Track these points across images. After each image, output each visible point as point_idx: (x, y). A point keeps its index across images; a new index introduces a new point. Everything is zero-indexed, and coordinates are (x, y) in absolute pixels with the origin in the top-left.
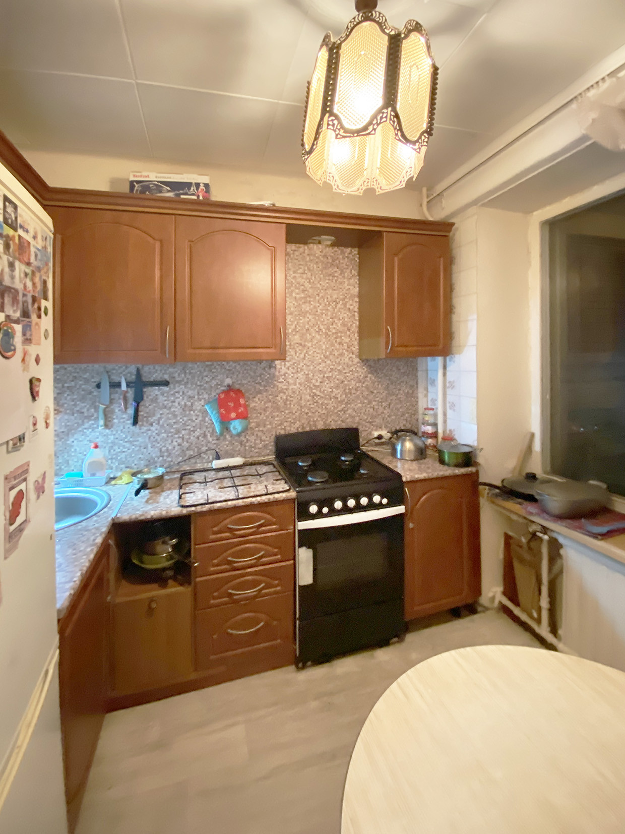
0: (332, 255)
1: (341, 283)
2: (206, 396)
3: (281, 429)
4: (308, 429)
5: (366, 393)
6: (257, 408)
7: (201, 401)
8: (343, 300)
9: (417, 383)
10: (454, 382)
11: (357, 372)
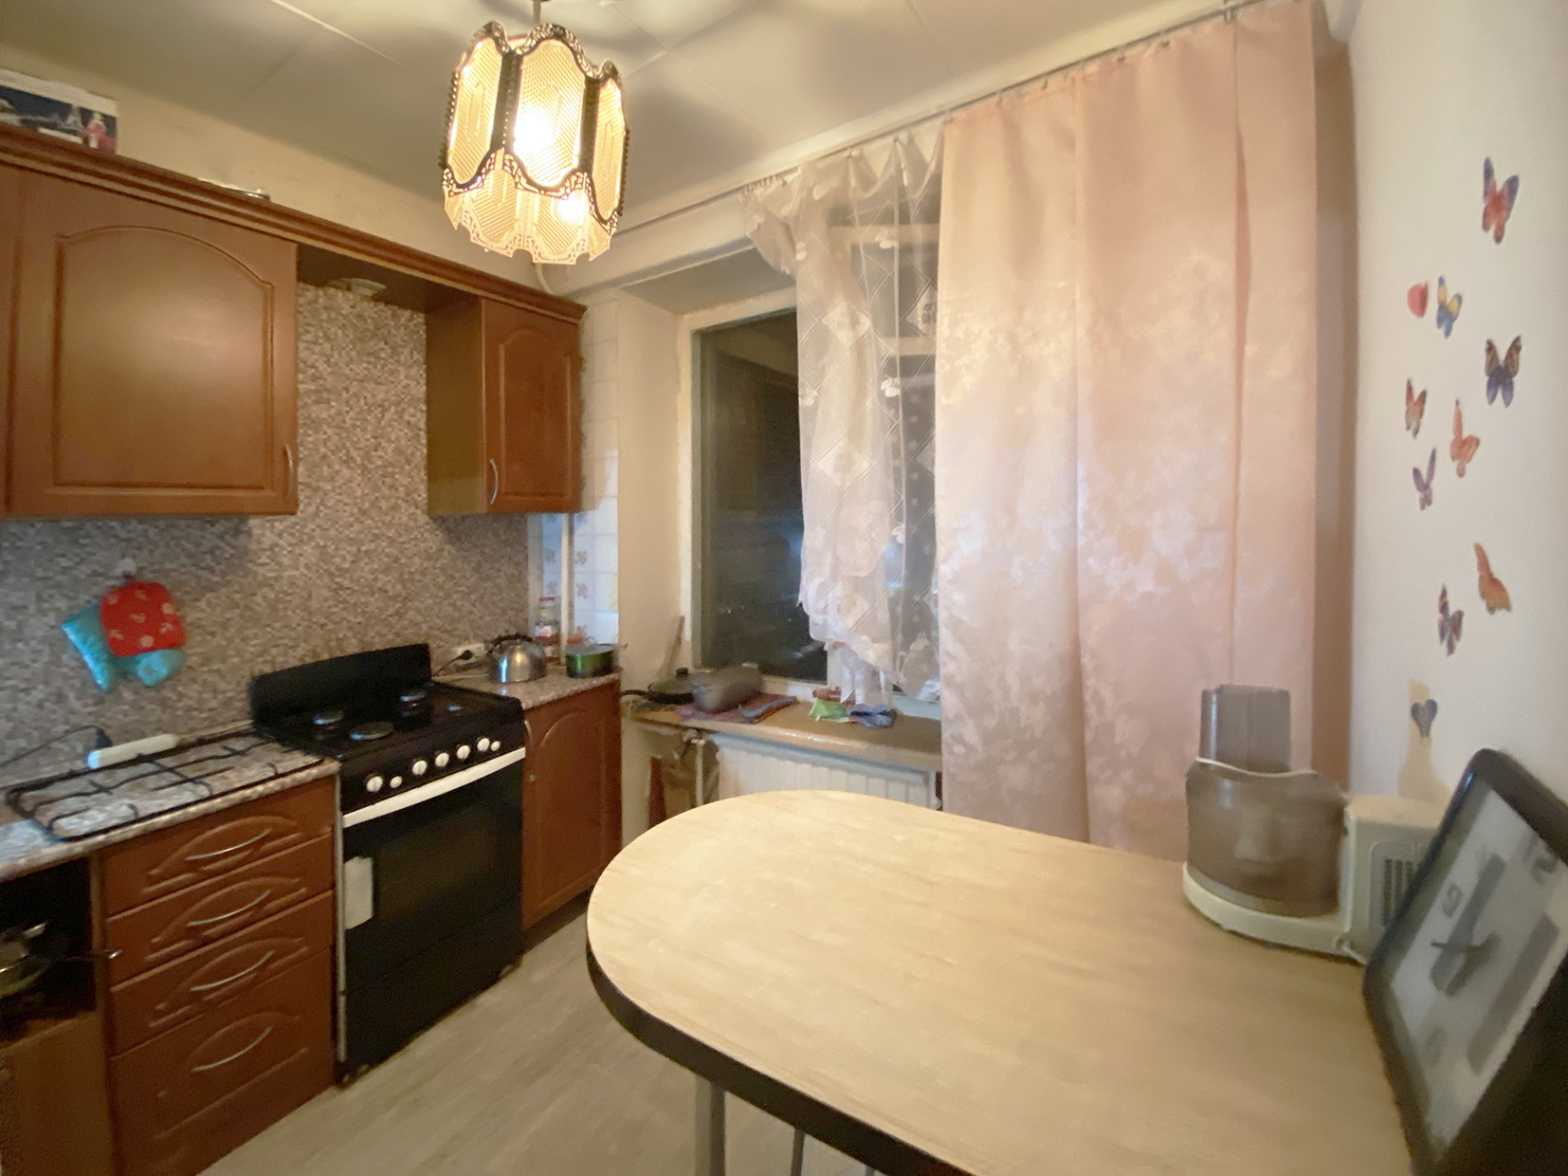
0: (376, 316)
1: (392, 373)
2: (62, 604)
3: (264, 662)
4: (325, 656)
5: (441, 579)
6: (204, 623)
7: (46, 615)
8: (398, 404)
9: (527, 558)
10: (585, 553)
11: (425, 540)
